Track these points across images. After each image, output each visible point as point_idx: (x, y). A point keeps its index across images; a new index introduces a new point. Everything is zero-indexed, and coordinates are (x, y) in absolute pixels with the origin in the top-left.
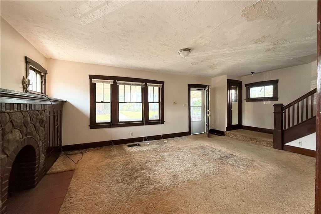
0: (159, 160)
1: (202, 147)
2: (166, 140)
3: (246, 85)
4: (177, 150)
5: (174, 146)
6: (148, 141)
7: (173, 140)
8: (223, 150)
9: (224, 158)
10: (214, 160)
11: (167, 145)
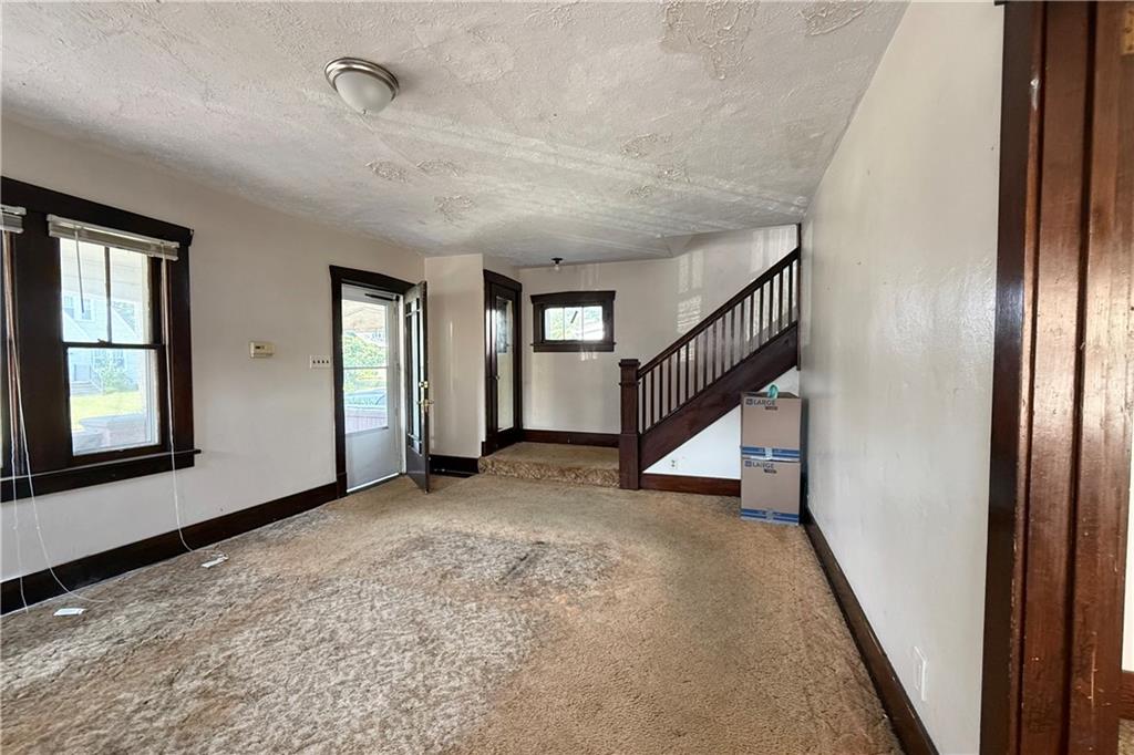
0: (202, 703)
1: (423, 543)
2: (213, 556)
3: (534, 298)
4: (304, 595)
5: (276, 579)
6: (71, 595)
7: (260, 539)
8: (502, 531)
9: (522, 567)
10: (492, 587)
11: (231, 580)
